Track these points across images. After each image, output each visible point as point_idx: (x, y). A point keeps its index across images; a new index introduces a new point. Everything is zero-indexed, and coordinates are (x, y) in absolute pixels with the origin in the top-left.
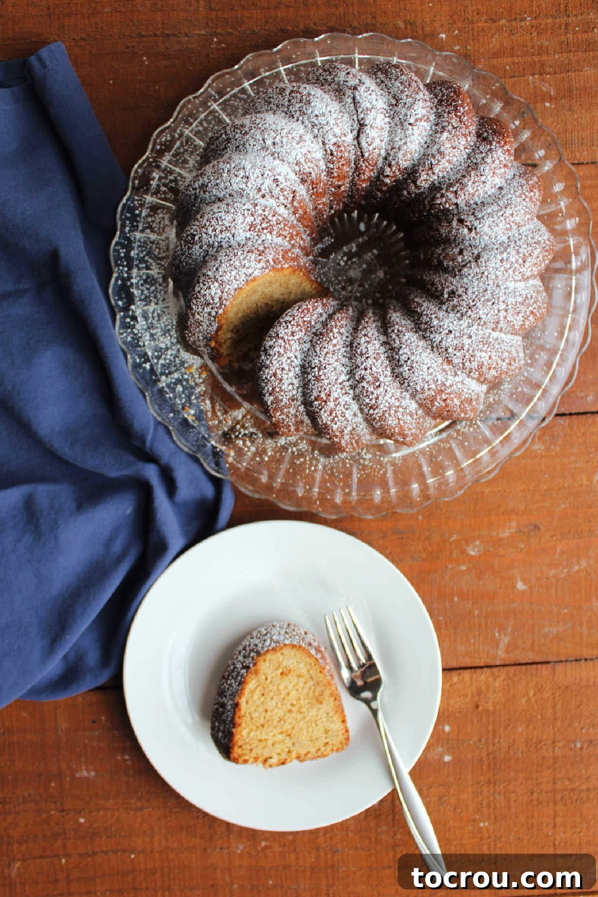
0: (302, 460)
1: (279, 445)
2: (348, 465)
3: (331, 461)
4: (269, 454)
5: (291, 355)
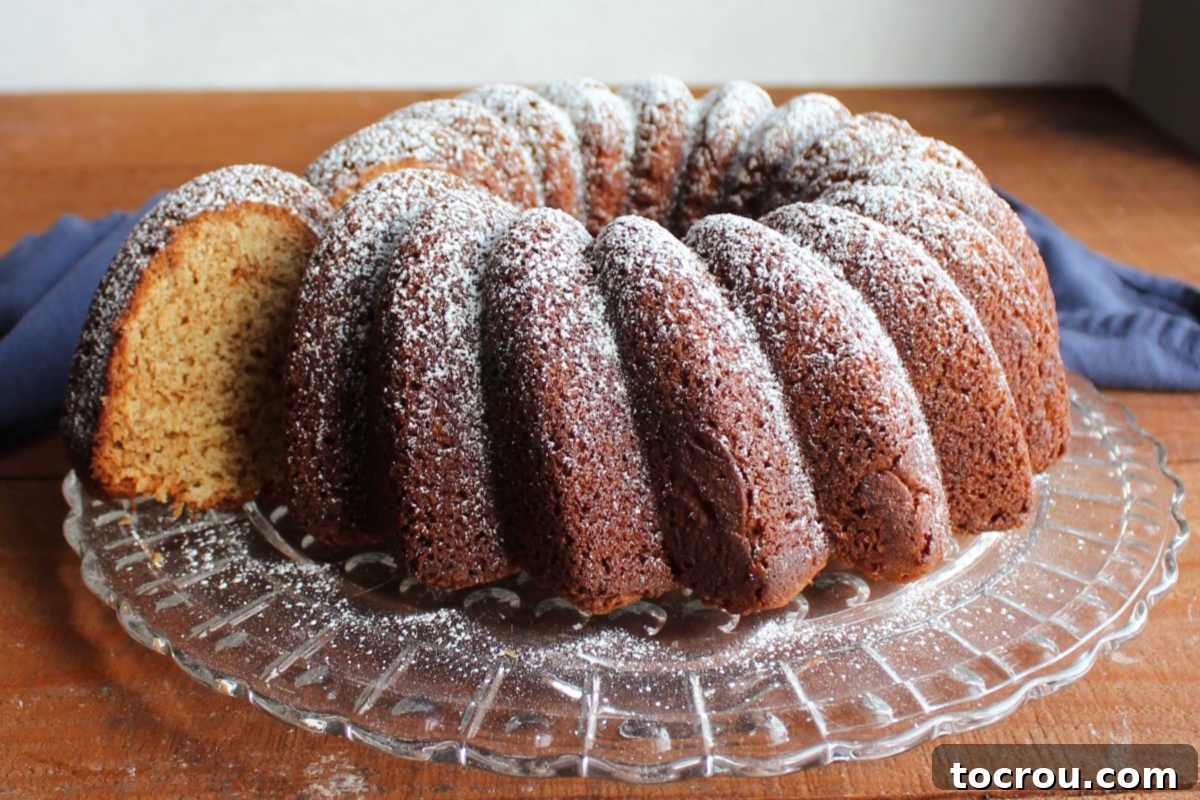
0: (301, 604)
1: (271, 572)
2: (401, 639)
3: (367, 623)
4: (237, 581)
5: (403, 195)
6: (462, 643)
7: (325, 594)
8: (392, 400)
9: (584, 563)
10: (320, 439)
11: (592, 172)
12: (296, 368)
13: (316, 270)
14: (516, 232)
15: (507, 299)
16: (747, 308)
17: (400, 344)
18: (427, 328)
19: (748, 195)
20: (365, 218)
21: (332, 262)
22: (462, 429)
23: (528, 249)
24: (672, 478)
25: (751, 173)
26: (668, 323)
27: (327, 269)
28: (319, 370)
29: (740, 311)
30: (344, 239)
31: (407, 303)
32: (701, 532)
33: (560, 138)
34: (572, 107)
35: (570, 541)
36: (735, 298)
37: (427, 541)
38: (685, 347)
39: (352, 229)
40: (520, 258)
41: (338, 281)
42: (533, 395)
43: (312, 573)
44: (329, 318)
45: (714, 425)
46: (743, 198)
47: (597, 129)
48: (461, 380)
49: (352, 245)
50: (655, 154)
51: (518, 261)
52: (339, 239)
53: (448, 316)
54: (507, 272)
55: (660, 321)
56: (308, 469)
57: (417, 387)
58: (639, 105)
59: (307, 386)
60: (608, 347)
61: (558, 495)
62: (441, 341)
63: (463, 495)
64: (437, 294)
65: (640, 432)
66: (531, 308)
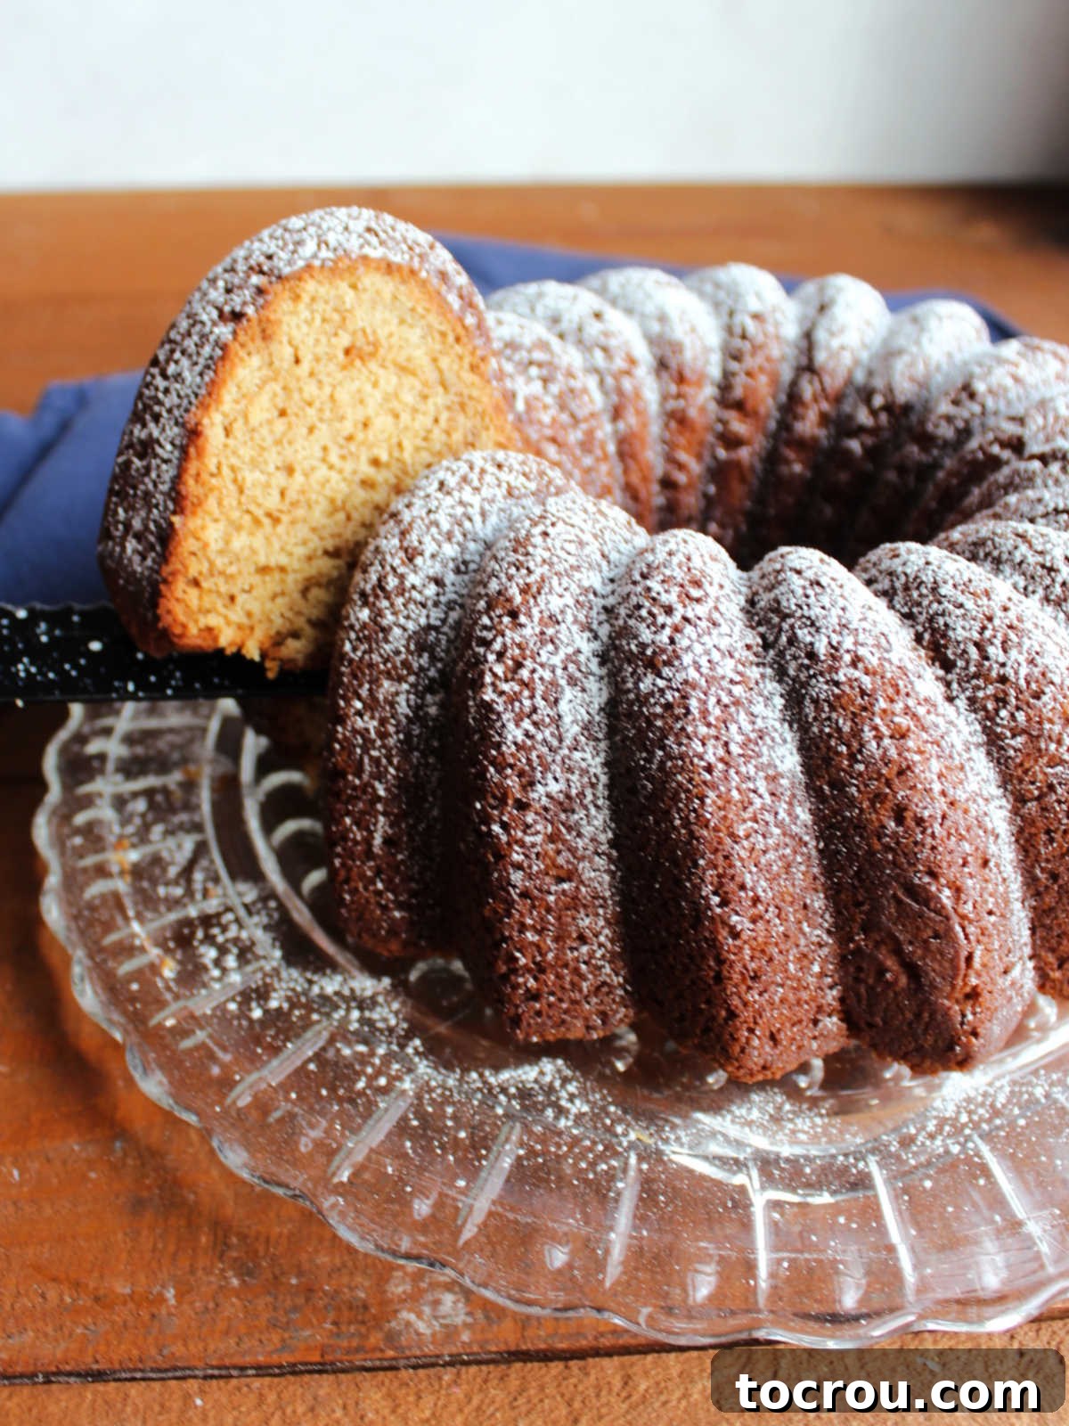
0: (362, 1048)
1: (316, 990)
2: (500, 1111)
3: (451, 1082)
4: (273, 1004)
5: (475, 500)
6: (580, 1117)
7: (391, 1030)
8: (487, 820)
9: (748, 1039)
10: (378, 840)
11: (672, 404)
12: (343, 747)
13: (365, 614)
14: (654, 584)
15: (652, 694)
16: (972, 701)
17: (498, 746)
18: (535, 724)
19: (869, 441)
20: (427, 539)
21: (385, 603)
22: (582, 858)
23: (677, 618)
24: (865, 929)
25: (874, 413)
26: (879, 738)
27: (380, 614)
28: (375, 753)
29: (962, 703)
30: (401, 570)
31: (505, 687)
32: (896, 994)
33: (632, 361)
34: (643, 316)
35: (732, 1015)
36: (955, 686)
37: (534, 996)
38: (901, 773)
39: (411, 555)
40: (667, 631)
41: (397, 631)
42: (691, 834)
43: (368, 993)
44: (386, 684)
45: (933, 875)
46: (863, 445)
47: (677, 348)
48: (582, 794)
49: (413, 579)
50: (749, 380)
51: (664, 637)
52: (394, 569)
53: (564, 706)
54: (649, 652)
55: (868, 734)
56: (362, 876)
57: (522, 806)
58: (725, 310)
59: (359, 772)
60: (788, 760)
61: (721, 961)
62: (555, 743)
63: (582, 939)
64: (547, 675)
65: (828, 871)
66: (688, 712)
